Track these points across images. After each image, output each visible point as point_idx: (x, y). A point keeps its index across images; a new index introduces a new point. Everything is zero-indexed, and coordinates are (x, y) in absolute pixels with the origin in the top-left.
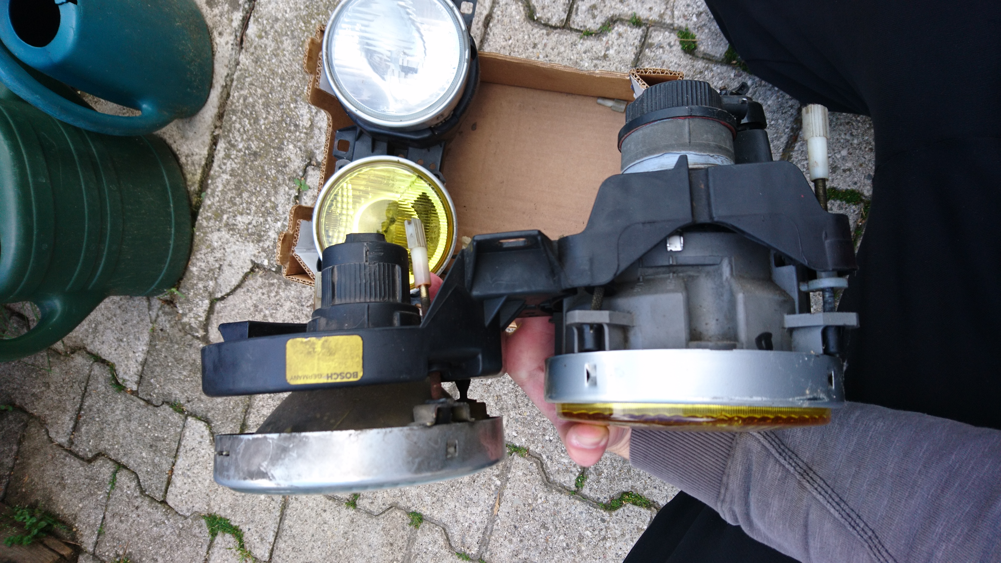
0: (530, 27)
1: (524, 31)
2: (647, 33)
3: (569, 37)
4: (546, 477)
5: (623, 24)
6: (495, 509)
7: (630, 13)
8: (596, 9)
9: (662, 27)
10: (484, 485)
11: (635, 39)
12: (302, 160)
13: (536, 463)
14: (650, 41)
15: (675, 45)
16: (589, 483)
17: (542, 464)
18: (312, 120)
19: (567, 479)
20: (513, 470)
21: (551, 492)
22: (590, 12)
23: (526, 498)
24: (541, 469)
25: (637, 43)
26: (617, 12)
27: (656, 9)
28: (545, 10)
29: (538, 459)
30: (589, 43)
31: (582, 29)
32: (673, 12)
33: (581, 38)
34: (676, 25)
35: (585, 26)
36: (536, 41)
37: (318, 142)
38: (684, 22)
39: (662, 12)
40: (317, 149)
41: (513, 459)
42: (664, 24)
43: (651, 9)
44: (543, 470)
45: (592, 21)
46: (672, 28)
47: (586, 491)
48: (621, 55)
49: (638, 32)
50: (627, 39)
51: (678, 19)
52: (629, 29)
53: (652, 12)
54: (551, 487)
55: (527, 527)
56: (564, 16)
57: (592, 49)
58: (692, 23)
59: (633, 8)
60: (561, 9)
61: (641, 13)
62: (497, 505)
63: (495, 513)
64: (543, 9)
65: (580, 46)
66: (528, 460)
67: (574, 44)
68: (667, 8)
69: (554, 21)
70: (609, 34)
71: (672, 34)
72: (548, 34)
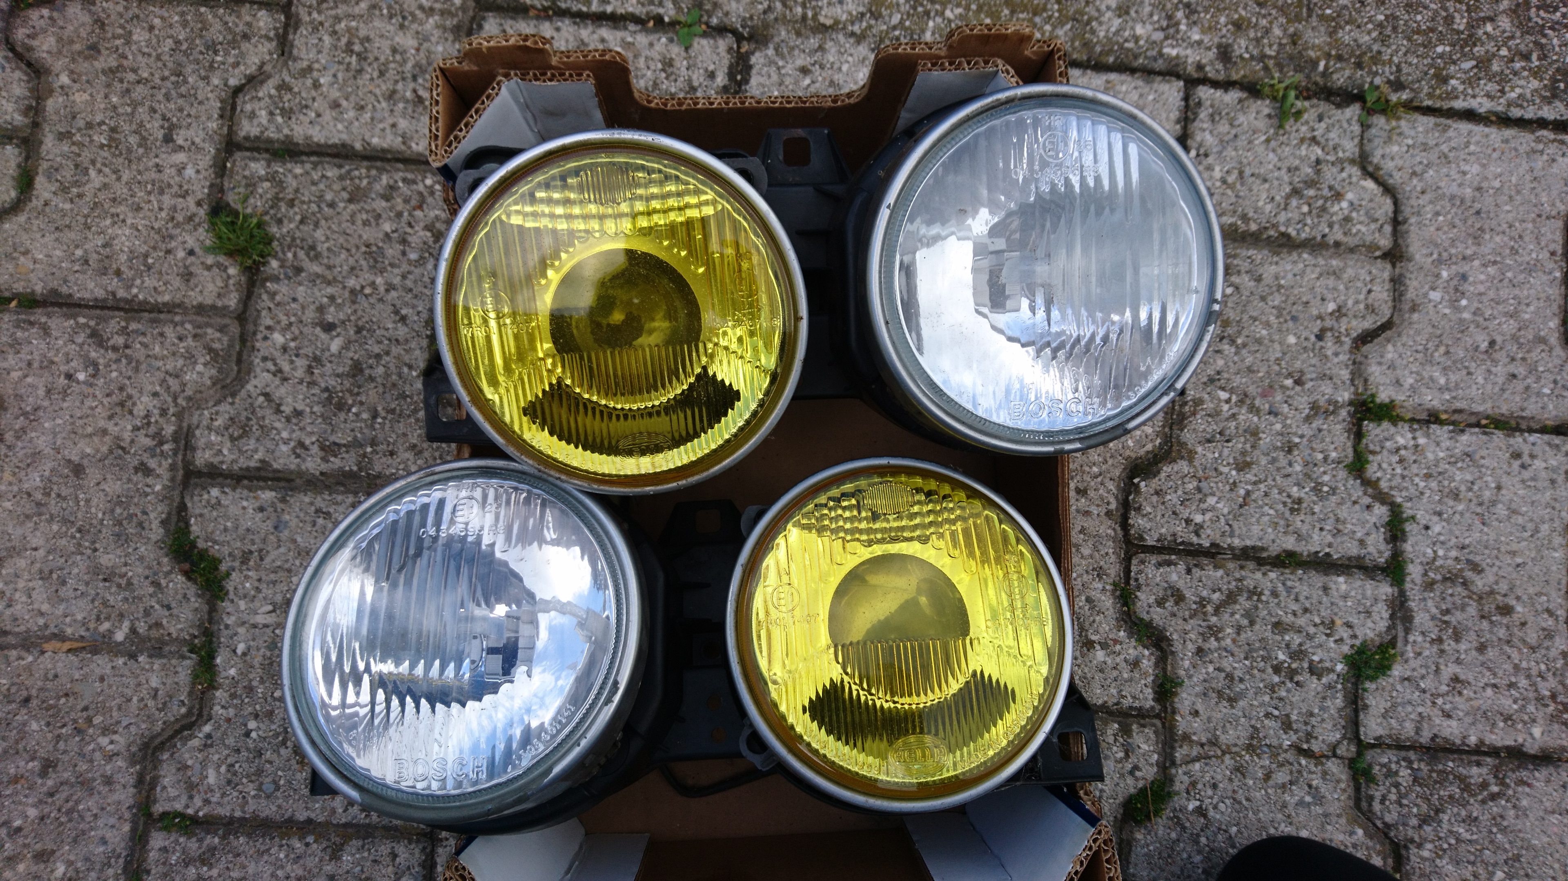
0: (1117, 472)
1: (1104, 463)
2: (1149, 717)
3: (1113, 558)
4: (163, 743)
5: (1156, 665)
6: (55, 644)
7: (1182, 673)
8: (1177, 603)
9: (1164, 744)
10: (105, 603)
11: (1134, 698)
12: (744, 19)
13: (189, 713)
14: (1134, 727)
15: (1137, 779)
16: (176, 842)
17: (190, 726)
18: (835, 27)
19: (173, 792)
20: (157, 664)
21: (133, 763)
22: (1169, 592)
23: (103, 709)
24: (177, 727)
25: (1127, 702)
26: (1177, 646)
27: (1197, 724)
28: (1155, 499)
29: (200, 715)
30: (1107, 603)
31: (1132, 582)
32: (1197, 759)
33: (1115, 584)
34: (1173, 771)
35: (1139, 587)
36: (1091, 493)
37: (792, 49)
38: (1183, 787)
39: (1194, 738)
40: (776, 50)
41: (183, 657)
42: (1173, 748)
43: (1196, 713)
44: (178, 732)
45: (1152, 599)
46: (1167, 763)
47: (158, 840)
48: (1098, 676)
49: (1147, 699)
50: (1131, 680)
51: (1185, 774)
52: (1150, 679)
53: (1190, 718)
54: (144, 758)
55: (34, 726)
56: (1150, 541)
57: (1099, 613)
58: (1184, 802)
59: (1190, 677)
60: (1163, 531)
61: (1184, 695)
62: (67, 646)
63: (46, 646)
64: (1157, 493)
65: (1100, 586)
66: (190, 694)
67: (1100, 572)
68: (1202, 745)
69: (1138, 522)
70: (1133, 642)
71: (1155, 769)
72: (1109, 514)
